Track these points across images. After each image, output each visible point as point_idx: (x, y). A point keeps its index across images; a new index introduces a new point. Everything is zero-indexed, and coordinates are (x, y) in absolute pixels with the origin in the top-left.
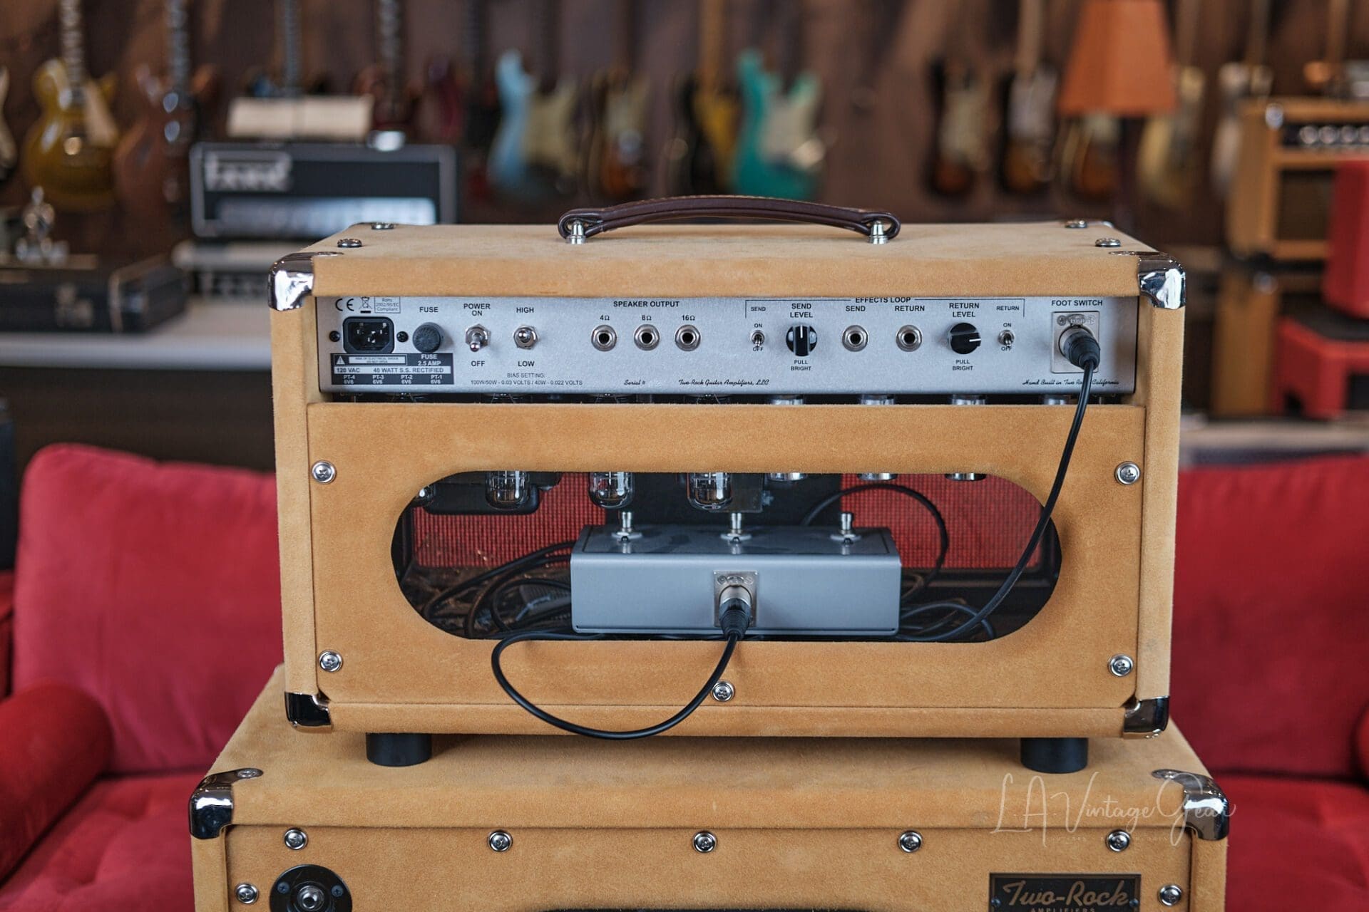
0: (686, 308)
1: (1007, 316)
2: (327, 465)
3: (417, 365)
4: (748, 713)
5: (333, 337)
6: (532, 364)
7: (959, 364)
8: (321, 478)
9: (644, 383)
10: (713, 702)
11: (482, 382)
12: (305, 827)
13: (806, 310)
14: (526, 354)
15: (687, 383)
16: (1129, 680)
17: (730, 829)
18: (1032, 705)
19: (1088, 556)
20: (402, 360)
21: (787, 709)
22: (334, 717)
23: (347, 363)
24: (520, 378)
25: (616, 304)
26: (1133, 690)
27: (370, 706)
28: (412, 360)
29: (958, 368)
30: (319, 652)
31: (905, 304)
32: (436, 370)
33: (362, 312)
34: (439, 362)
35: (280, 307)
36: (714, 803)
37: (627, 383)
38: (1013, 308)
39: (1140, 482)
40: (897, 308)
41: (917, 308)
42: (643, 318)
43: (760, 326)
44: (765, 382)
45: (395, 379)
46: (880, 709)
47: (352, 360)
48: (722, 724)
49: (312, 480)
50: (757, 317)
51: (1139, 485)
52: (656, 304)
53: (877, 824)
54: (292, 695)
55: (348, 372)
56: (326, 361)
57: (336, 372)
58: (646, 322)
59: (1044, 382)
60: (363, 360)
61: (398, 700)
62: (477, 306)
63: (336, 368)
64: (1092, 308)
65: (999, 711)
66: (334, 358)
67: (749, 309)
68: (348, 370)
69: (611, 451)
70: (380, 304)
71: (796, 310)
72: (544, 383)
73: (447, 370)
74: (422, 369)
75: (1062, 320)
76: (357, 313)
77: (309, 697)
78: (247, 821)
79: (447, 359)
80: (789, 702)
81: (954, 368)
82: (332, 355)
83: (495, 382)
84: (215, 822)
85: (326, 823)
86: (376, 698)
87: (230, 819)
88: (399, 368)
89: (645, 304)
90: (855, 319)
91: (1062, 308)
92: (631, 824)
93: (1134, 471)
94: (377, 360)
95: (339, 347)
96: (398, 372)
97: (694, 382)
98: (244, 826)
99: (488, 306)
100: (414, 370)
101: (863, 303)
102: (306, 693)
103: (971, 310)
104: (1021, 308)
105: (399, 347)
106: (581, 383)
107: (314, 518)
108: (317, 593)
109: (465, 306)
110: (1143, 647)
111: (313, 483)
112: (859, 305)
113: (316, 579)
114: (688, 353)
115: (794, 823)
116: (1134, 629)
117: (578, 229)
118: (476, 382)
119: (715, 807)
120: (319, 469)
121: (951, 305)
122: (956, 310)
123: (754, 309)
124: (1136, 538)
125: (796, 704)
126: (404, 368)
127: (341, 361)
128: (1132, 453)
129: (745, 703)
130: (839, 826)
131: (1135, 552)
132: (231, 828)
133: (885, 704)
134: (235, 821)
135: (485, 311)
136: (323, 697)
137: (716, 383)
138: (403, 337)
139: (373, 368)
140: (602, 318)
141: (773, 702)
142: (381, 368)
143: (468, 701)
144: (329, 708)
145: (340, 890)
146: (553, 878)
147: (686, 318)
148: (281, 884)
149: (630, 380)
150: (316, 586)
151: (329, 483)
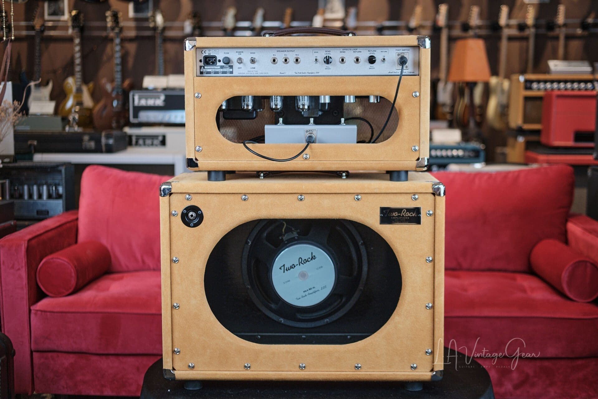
0: (296, 52)
1: (384, 54)
2: (199, 94)
3: (223, 68)
4: (313, 163)
5: (201, 61)
6: (254, 68)
7: (371, 67)
8: (197, 97)
9: (285, 73)
10: (304, 160)
11: (241, 73)
12: (190, 193)
13: (329, 52)
14: (253, 65)
15: (297, 73)
16: (417, 153)
17: (308, 193)
18: (391, 160)
19: (405, 118)
20: (219, 67)
21: (324, 162)
22: (199, 165)
23: (204, 68)
24: (251, 72)
25: (277, 51)
26: (418, 155)
27: (209, 161)
28: (222, 67)
29: (371, 68)
30: (196, 146)
31: (356, 51)
32: (228, 70)
33: (209, 54)
34: (229, 68)
35: (187, 49)
37: (280, 73)
38: (385, 52)
39: (419, 97)
40: (354, 52)
41: (359, 52)
43: (317, 57)
44: (318, 73)
45: (217, 73)
46: (349, 162)
47: (206, 67)
48: (306, 166)
50: (316, 55)
51: (419, 98)
52: (288, 51)
53: (348, 192)
54: (188, 159)
55: (204, 71)
56: (198, 68)
57: (201, 71)
58: (286, 56)
59: (394, 72)
60: (209, 67)
61: (217, 160)
62: (240, 52)
63: (201, 70)
64: (406, 51)
65: (382, 162)
66: (201, 67)
67: (314, 52)
68: (204, 70)
69: (276, 89)
70: (213, 52)
71: (326, 53)
72: (258, 73)
73: (231, 70)
74: (225, 70)
75: (399, 55)
76: (207, 54)
77: (192, 159)
78: (176, 191)
79: (231, 67)
80: (324, 160)
81: (370, 68)
82: (200, 66)
83: (244, 73)
84: (167, 191)
85: (197, 192)
86: (211, 159)
87: (171, 191)
88: (218, 69)
89: (285, 51)
90: (342, 55)
91: (398, 52)
93: (418, 94)
94: (212, 67)
95: (202, 64)
96: (218, 71)
97: (299, 73)
98: (174, 193)
99: (243, 52)
100: (222, 70)
101: (345, 51)
102: (192, 158)
103: (374, 52)
104: (388, 52)
105: (218, 64)
106: (268, 73)
107: (195, 109)
108: (195, 129)
109: (237, 52)
110: (421, 143)
111: (195, 98)
112: (343, 51)
113: (195, 126)
114: (297, 65)
115: (325, 192)
116: (418, 138)
117: (267, 36)
118: (239, 73)
119: (304, 187)
120: (196, 95)
121: (369, 51)
122: (370, 52)
123: (315, 52)
124: (418, 112)
125: (326, 160)
126: (220, 69)
127: (202, 68)
128: (417, 89)
129: (312, 160)
130: (338, 192)
131: (418, 116)
132: (171, 194)
133: (351, 160)
135: (242, 54)
136: (196, 159)
137: (305, 73)
138: (220, 61)
139: (211, 70)
140: (274, 55)
141: (320, 160)
142: (213, 69)
143: (236, 160)
144: (198, 162)
145: (200, 212)
146: (259, 208)
147: (296, 55)
148: (184, 211)
149: (281, 73)
150: (195, 128)
151: (199, 99)
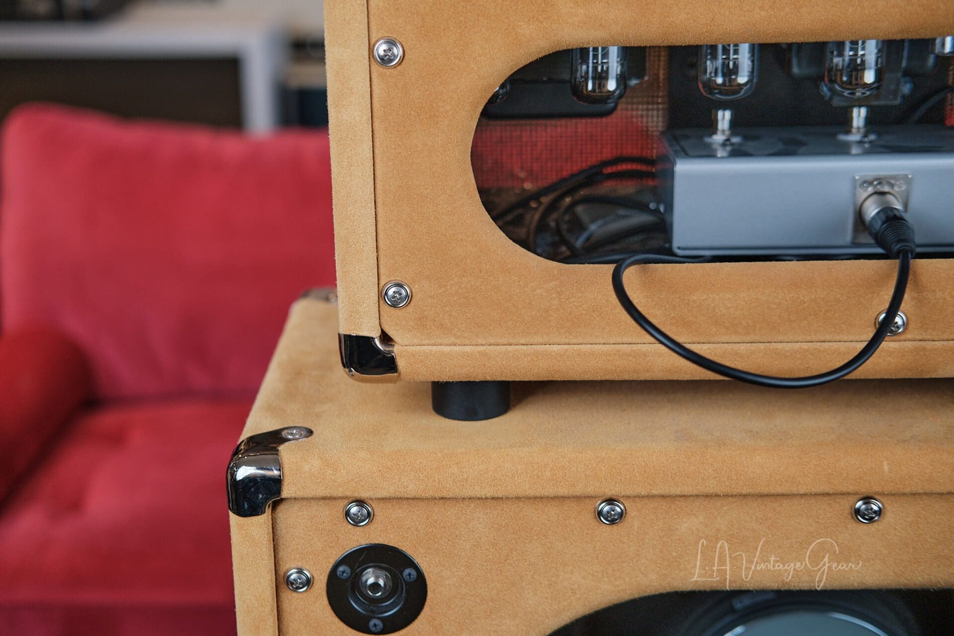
2: (391, 45)
4: (925, 349)
8: (385, 61)
12: (371, 499)
17: (901, 494)
22: (401, 363)
27: (446, 349)
30: (382, 283)
36: (885, 463)
48: (890, 364)
49: (373, 63)
54: (348, 337)
61: (480, 341)
77: (368, 340)
78: (300, 494)
84: (261, 496)
85: (398, 495)
86: (453, 339)
87: (279, 491)
92: (780, 490)
98: (296, 498)
102: (367, 334)
107: (375, 115)
108: (379, 209)
111: (375, 68)
113: (379, 192)
119: (886, 468)
120: (380, 48)
129: (918, 338)
132: (279, 502)
134: (285, 494)
136: (386, 338)
143: (567, 341)
144: (397, 350)
145: (414, 573)
146: (674, 554)
148: (341, 569)
150: (378, 200)
151: (395, 66)
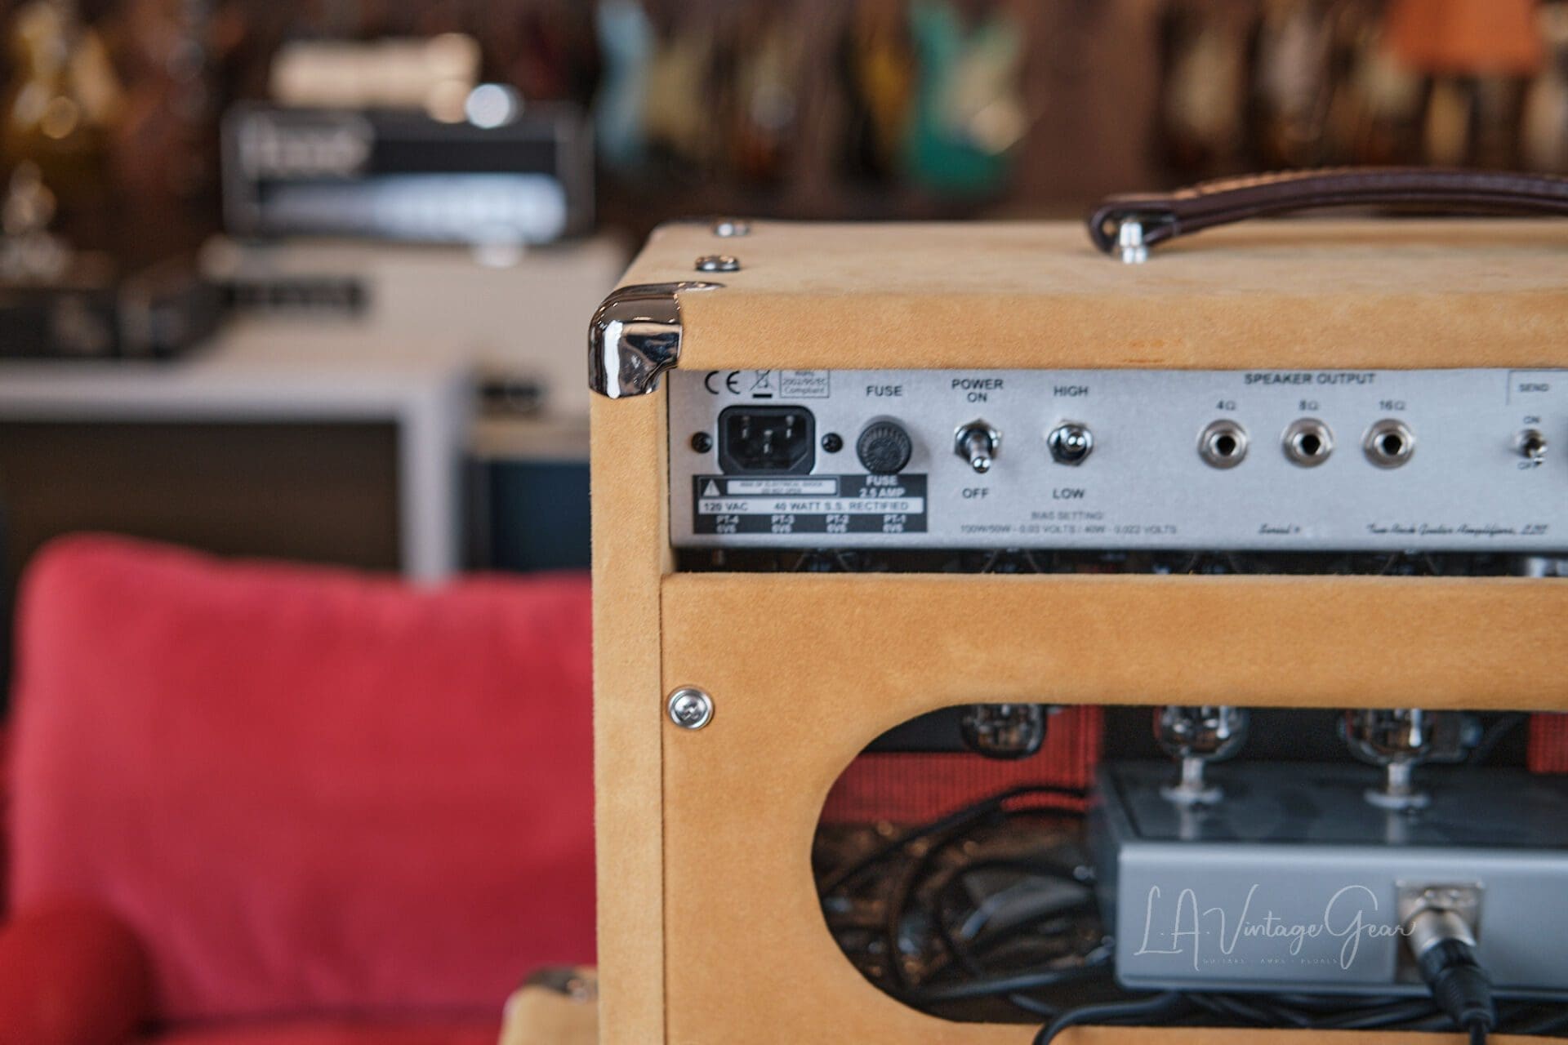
0: (1388, 385)
2: (695, 694)
3: (858, 495)
5: (699, 443)
6: (1079, 494)
8: (686, 721)
9: (1297, 530)
11: (982, 529)
14: (1069, 475)
15: (1383, 531)
20: (830, 487)
23: (724, 493)
24: (1056, 522)
25: (1250, 379)
28: (849, 486)
32: (894, 506)
33: (756, 396)
34: (901, 491)
35: (612, 390)
37: (1265, 530)
42: (1303, 405)
43: (1536, 419)
45: (816, 523)
47: (734, 487)
49: (667, 723)
50: (1531, 403)
52: (1328, 379)
55: (724, 510)
56: (685, 489)
57: (703, 510)
58: (1309, 414)
60: (756, 487)
62: (977, 384)
63: (702, 503)
66: (699, 484)
67: (1515, 386)
68: (725, 507)
70: (792, 382)
72: (1101, 529)
73: (914, 505)
74: (867, 504)
76: (746, 398)
79: (916, 486)
82: (695, 478)
83: (1006, 529)
88: (823, 501)
89: (1308, 378)
94: (782, 486)
95: (710, 463)
96: (822, 510)
99: (999, 383)
100: (852, 506)
105: (824, 462)
106: (1174, 530)
107: (668, 798)
108: (671, 938)
109: (955, 383)
111: (670, 730)
113: (670, 912)
114: (1390, 473)
117: (1130, 233)
118: (971, 529)
120: (682, 703)
123: (1525, 387)
126: (833, 502)
127: (712, 490)
135: (994, 394)
137: (1441, 531)
138: (834, 444)
139: (774, 502)
140: (1221, 406)
142: (789, 502)
147: (1388, 405)
149: (1271, 526)
150: (670, 925)
151: (700, 728)
